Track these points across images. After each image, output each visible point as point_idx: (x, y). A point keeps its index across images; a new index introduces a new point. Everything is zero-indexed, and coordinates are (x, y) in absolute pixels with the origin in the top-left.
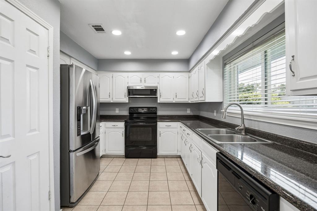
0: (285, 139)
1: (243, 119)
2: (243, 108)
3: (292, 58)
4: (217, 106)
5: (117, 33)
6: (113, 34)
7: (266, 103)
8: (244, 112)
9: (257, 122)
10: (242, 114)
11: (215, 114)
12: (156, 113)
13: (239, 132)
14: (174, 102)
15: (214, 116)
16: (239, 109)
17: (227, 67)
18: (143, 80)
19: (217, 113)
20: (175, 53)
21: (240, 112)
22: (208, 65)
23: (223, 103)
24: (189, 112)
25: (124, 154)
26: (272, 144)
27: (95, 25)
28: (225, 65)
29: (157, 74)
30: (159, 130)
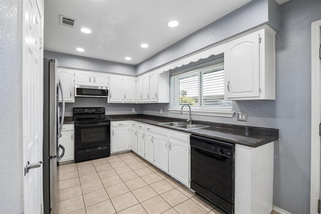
0: (216, 124)
1: (190, 115)
2: (191, 107)
3: (228, 83)
4: (164, 106)
5: (86, 30)
6: (81, 31)
7: (201, 104)
8: (191, 110)
9: (198, 116)
10: (190, 112)
11: (161, 112)
12: (104, 113)
13: (188, 123)
14: (123, 102)
15: (161, 113)
16: (188, 108)
17: (173, 78)
18: (92, 80)
19: (163, 111)
20: (128, 59)
21: (189, 110)
22: (160, 74)
23: (169, 104)
24: (133, 112)
25: (74, 159)
26: (209, 127)
27: (68, 18)
28: (171, 76)
29: (108, 75)
30: (112, 129)
